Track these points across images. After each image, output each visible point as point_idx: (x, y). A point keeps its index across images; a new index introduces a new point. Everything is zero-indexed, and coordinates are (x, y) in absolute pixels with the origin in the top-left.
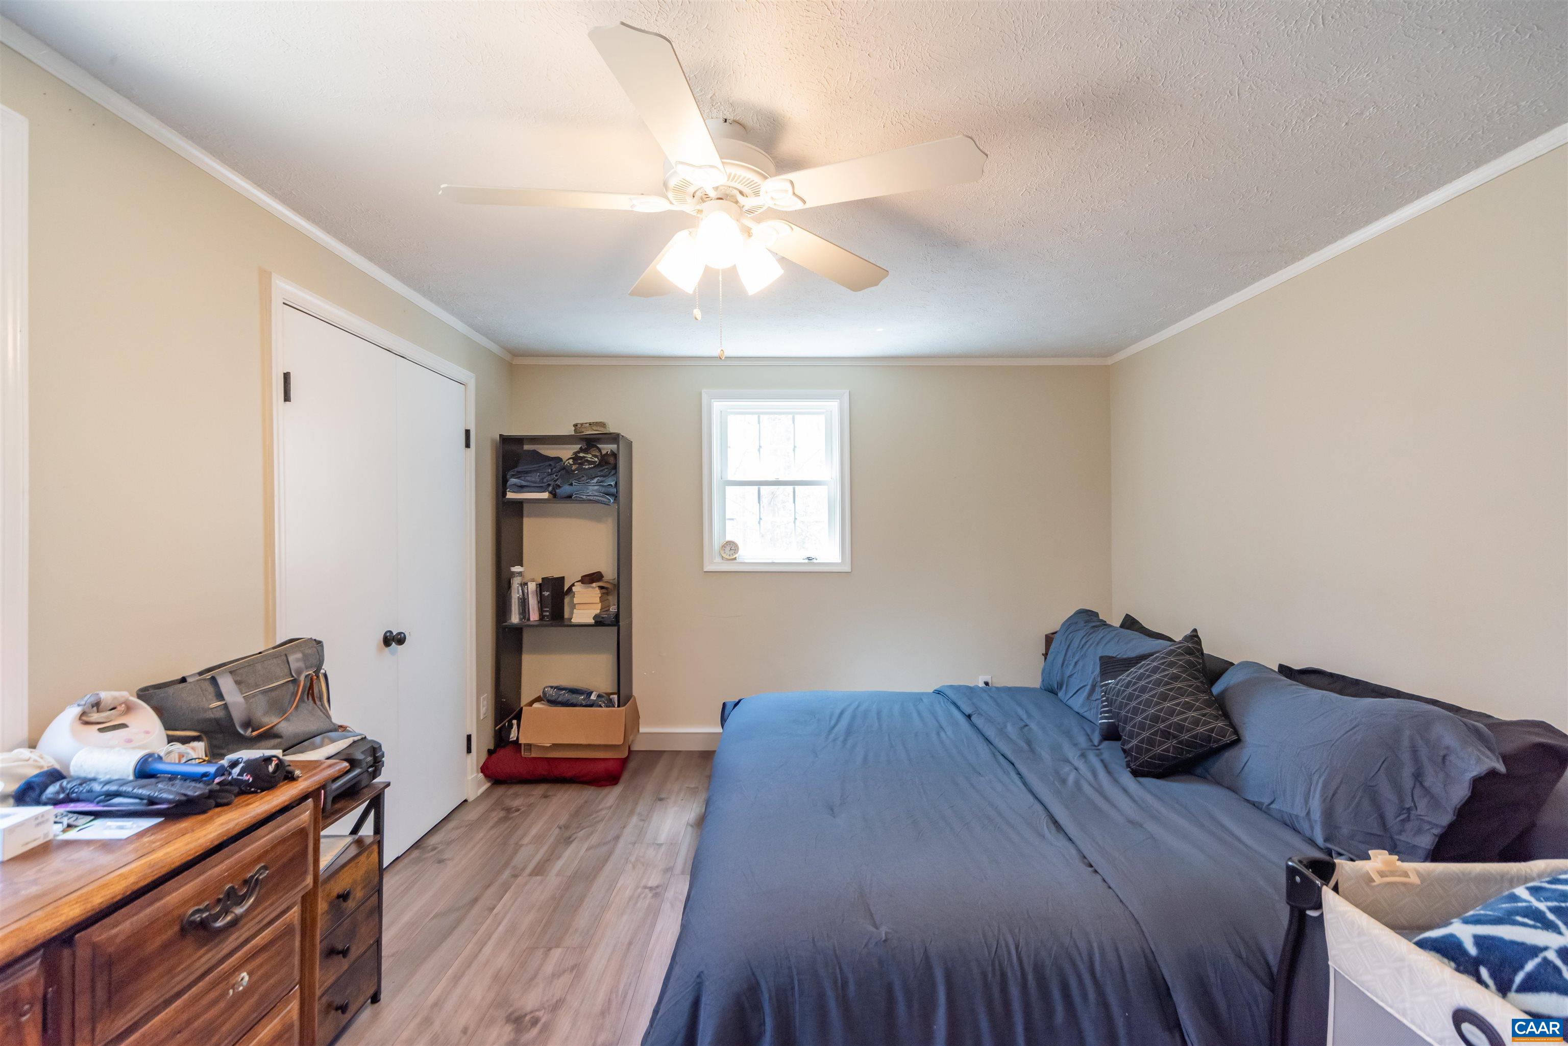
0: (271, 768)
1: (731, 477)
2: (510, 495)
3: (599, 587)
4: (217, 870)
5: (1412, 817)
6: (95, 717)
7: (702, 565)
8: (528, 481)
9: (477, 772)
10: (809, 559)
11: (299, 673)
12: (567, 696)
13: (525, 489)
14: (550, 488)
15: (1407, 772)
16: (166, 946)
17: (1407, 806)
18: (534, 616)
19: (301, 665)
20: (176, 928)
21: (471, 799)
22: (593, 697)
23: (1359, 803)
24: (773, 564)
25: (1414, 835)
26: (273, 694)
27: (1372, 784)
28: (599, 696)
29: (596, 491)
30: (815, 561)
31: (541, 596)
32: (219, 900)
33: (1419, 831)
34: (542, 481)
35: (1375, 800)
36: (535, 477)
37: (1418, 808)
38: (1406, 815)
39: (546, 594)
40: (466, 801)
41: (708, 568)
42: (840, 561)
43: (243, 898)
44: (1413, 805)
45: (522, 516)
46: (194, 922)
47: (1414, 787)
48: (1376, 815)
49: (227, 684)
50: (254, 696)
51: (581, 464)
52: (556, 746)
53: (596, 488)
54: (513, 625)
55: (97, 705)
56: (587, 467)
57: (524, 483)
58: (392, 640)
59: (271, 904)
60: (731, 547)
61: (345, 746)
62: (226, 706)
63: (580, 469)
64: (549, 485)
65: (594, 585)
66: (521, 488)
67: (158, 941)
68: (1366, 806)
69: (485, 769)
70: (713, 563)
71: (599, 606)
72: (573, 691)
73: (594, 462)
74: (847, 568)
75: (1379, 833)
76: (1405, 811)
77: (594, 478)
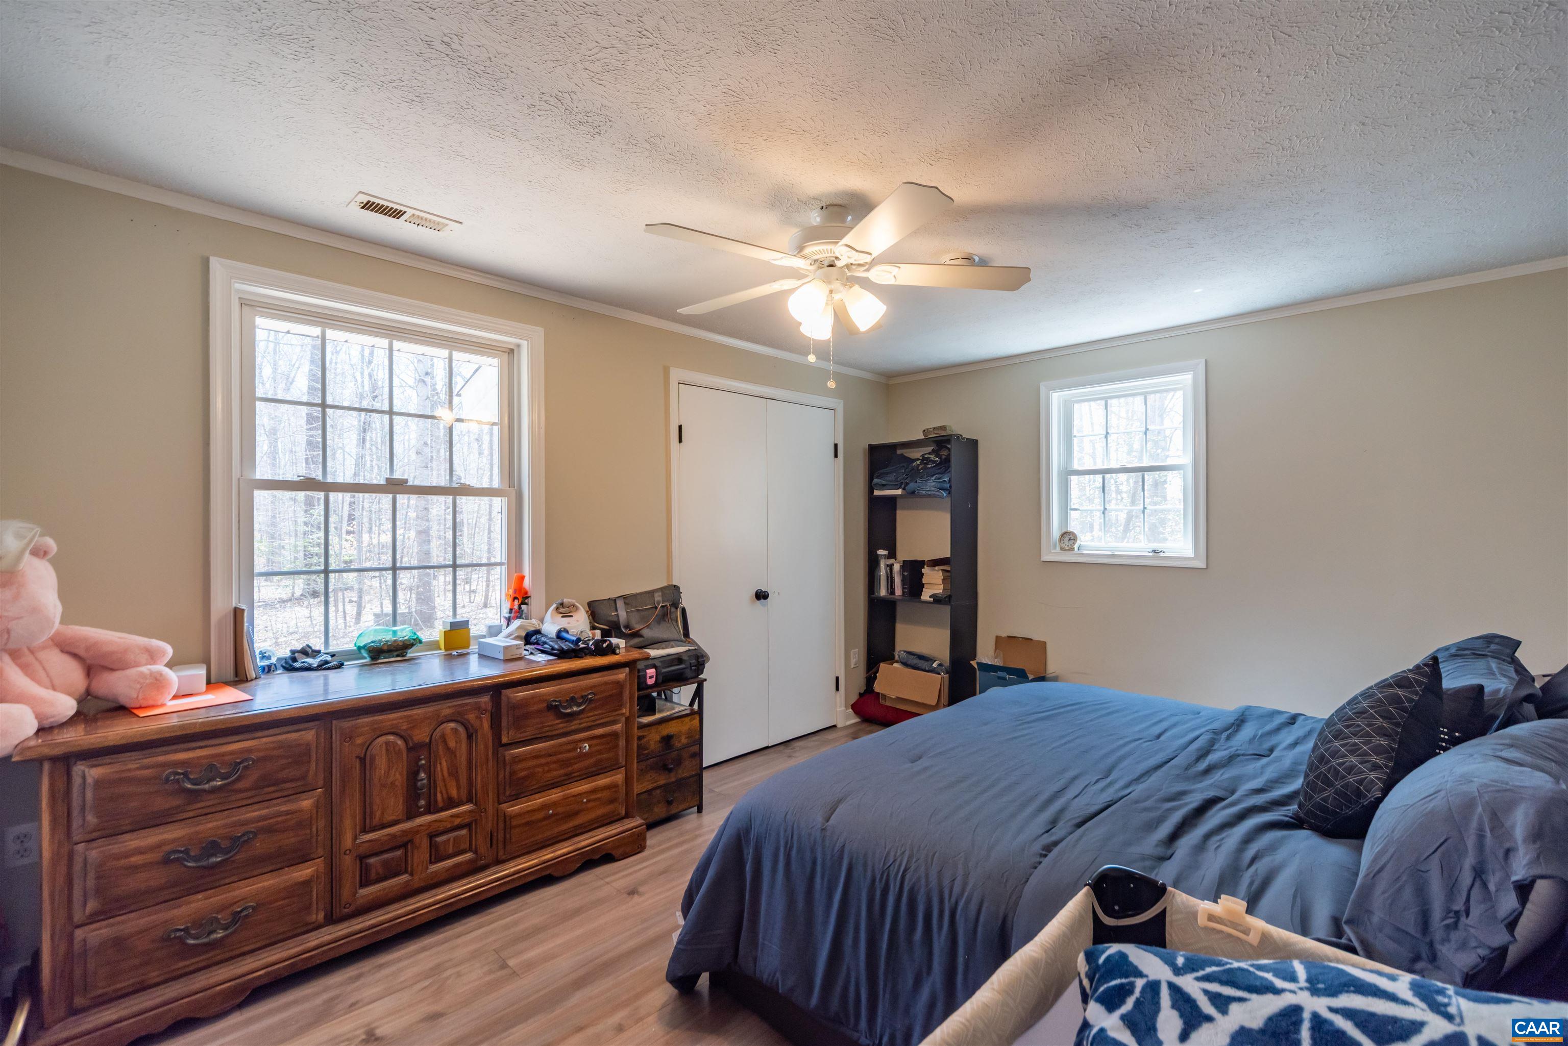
0: (605, 645)
1: (1076, 466)
2: (877, 493)
3: (942, 570)
4: (566, 686)
5: (1461, 925)
6: (561, 610)
7: (1039, 555)
8: (887, 481)
9: (847, 708)
10: (1154, 551)
11: (659, 604)
12: (916, 661)
13: (885, 487)
14: (903, 486)
15: (1469, 862)
16: (539, 712)
17: (1456, 908)
18: (898, 592)
19: (660, 599)
20: (545, 705)
21: (839, 726)
22: (935, 665)
23: (1400, 889)
24: (1113, 556)
25: (1457, 950)
26: (643, 613)
27: (1423, 869)
28: (940, 665)
29: (933, 486)
30: (1162, 554)
31: (903, 575)
32: (567, 700)
33: (1463, 946)
34: (896, 480)
35: (1421, 891)
36: (892, 477)
37: (1471, 915)
38: (1452, 920)
39: (906, 574)
40: (835, 726)
41: (1046, 557)
42: (1192, 555)
43: (579, 705)
44: (1463, 909)
45: (895, 510)
46: (552, 705)
47: (1473, 885)
48: (1416, 910)
49: (620, 604)
50: (632, 612)
51: (927, 464)
52: (899, 699)
53: (934, 484)
54: (881, 597)
55: (562, 604)
56: (930, 466)
57: (884, 482)
58: (761, 596)
59: (599, 714)
60: (1068, 537)
61: (682, 651)
62: (617, 615)
63: (925, 468)
64: (902, 483)
65: (937, 568)
66: (883, 487)
67: (535, 708)
68: (1408, 894)
69: (856, 708)
70: (1052, 554)
71: (942, 587)
72: (921, 657)
73: (935, 462)
74: (1201, 564)
75: (1413, 933)
76: (1452, 915)
77: (934, 475)
